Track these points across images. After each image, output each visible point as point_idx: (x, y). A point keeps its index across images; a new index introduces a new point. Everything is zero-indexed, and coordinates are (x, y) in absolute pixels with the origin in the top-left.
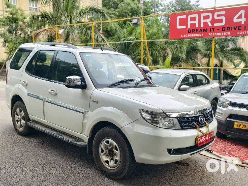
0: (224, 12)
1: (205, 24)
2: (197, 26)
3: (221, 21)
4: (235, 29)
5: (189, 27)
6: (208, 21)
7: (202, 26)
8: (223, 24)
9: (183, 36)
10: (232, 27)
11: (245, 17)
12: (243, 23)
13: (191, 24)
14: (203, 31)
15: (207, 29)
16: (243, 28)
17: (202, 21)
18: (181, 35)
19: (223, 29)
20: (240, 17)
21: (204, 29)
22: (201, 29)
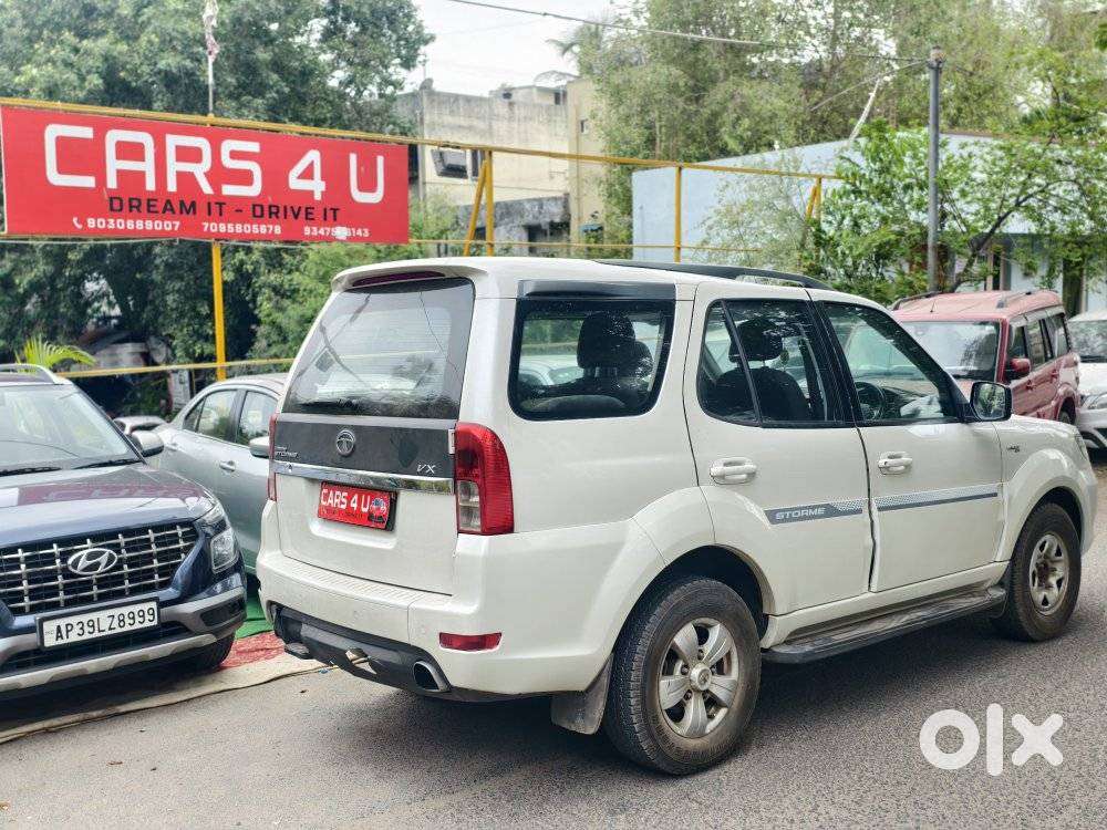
0: (254, 147)
1: (186, 179)
2: (151, 185)
3: (244, 178)
4: (296, 217)
5: (112, 183)
6: (200, 170)
7: (172, 186)
8: (254, 190)
9: (83, 221)
10: (285, 208)
11: (323, 178)
12: (318, 196)
13: (121, 174)
14: (177, 206)
15: (193, 204)
16: (318, 214)
17: (174, 167)
18: (75, 220)
19: (258, 210)
20: (308, 174)
21: (182, 203)
22: (168, 202)
